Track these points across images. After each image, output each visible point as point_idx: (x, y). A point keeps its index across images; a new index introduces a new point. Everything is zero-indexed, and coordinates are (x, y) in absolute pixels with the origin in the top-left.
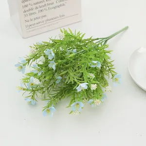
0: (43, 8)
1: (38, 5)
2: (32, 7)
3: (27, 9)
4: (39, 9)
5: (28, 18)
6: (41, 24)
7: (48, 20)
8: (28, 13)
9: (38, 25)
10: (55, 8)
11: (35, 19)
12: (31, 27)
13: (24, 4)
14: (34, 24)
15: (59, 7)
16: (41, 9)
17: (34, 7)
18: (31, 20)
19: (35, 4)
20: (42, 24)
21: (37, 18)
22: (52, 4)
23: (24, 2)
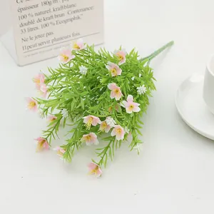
0: (49, 21)
1: (41, 17)
2: (32, 19)
3: (24, 21)
4: (43, 23)
5: (27, 35)
6: (44, 45)
7: (55, 40)
8: (26, 27)
9: (41, 46)
10: (65, 22)
11: (36, 37)
12: (30, 49)
13: (20, 14)
14: (35, 46)
15: (71, 20)
16: (45, 22)
17: (36, 18)
18: (31, 39)
19: (37, 14)
20: (47, 45)
21: (40, 36)
22: (62, 15)
23: (20, 10)
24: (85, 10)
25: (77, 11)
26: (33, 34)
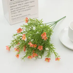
0: (20, 10)
1: (18, 9)
3: (12, 10)
4: (18, 11)
6: (19, 18)
7: (22, 16)
9: (18, 19)
10: (26, 10)
11: (16, 16)
12: (14, 20)
13: (11, 8)
14: (16, 18)
15: (28, 10)
17: (16, 10)
18: (14, 16)
19: (16, 8)
21: (17, 15)
22: (25, 8)
23: (11, 7)
24: (32, 6)
25: (30, 7)
26: (15, 15)
